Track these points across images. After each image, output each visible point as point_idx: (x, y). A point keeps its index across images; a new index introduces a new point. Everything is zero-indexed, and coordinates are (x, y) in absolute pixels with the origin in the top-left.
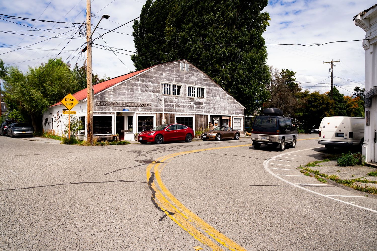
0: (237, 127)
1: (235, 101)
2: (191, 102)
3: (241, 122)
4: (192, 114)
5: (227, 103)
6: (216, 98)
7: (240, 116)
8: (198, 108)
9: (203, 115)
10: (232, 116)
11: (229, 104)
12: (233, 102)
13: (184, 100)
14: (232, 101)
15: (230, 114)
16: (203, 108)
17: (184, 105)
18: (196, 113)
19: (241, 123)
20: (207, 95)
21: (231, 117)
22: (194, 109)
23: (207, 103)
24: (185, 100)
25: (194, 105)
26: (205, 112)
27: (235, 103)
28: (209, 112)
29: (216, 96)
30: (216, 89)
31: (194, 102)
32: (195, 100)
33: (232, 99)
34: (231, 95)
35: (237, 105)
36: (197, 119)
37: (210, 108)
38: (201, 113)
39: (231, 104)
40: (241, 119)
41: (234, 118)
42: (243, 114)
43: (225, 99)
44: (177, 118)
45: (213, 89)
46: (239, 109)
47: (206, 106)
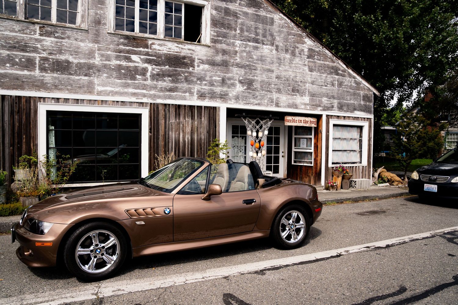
0: (345, 153)
1: (341, 65)
2: (128, 52)
3: (361, 136)
4: (134, 99)
5: (306, 68)
6: (256, 48)
7: (357, 118)
8: (166, 78)
9: (191, 107)
10: (327, 116)
11: (314, 73)
12: (333, 68)
13: (91, 45)
14: (327, 63)
15: (320, 108)
16: (192, 81)
17: (91, 61)
18: (159, 97)
19: (361, 141)
20: (217, 32)
21: (324, 118)
22: (145, 82)
23: (212, 63)
24: (96, 41)
25: (150, 67)
26: (202, 96)
27: (340, 72)
28: (223, 97)
29: (257, 41)
30: (257, 15)
31: (147, 54)
32: (154, 47)
33: (325, 56)
34: (322, 44)
35: (348, 79)
36: (162, 122)
37: (229, 82)
38: (184, 98)
39: (324, 75)
40: (361, 128)
41: (332, 122)
42: (369, 112)
43: (297, 54)
44: (49, 114)
45: (246, 14)
46: (354, 94)
47: (209, 74)
